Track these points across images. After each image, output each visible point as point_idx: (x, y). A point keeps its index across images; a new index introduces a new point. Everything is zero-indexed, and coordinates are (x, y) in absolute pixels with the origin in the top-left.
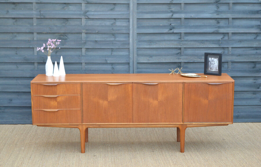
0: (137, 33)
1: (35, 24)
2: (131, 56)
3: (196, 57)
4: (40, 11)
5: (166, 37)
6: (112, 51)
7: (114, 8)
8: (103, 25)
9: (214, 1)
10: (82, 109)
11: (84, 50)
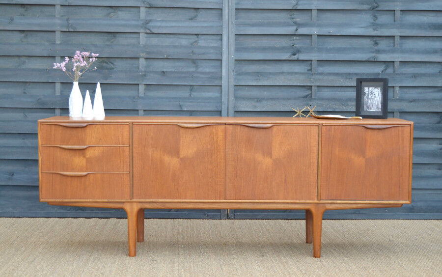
0: (236, 60)
1: (58, 42)
2: (224, 99)
3: (338, 103)
4: (67, 20)
5: (286, 68)
6: (191, 90)
7: (196, 17)
8: (177, 44)
9: (369, 7)
10: (131, 172)
11: (142, 88)
